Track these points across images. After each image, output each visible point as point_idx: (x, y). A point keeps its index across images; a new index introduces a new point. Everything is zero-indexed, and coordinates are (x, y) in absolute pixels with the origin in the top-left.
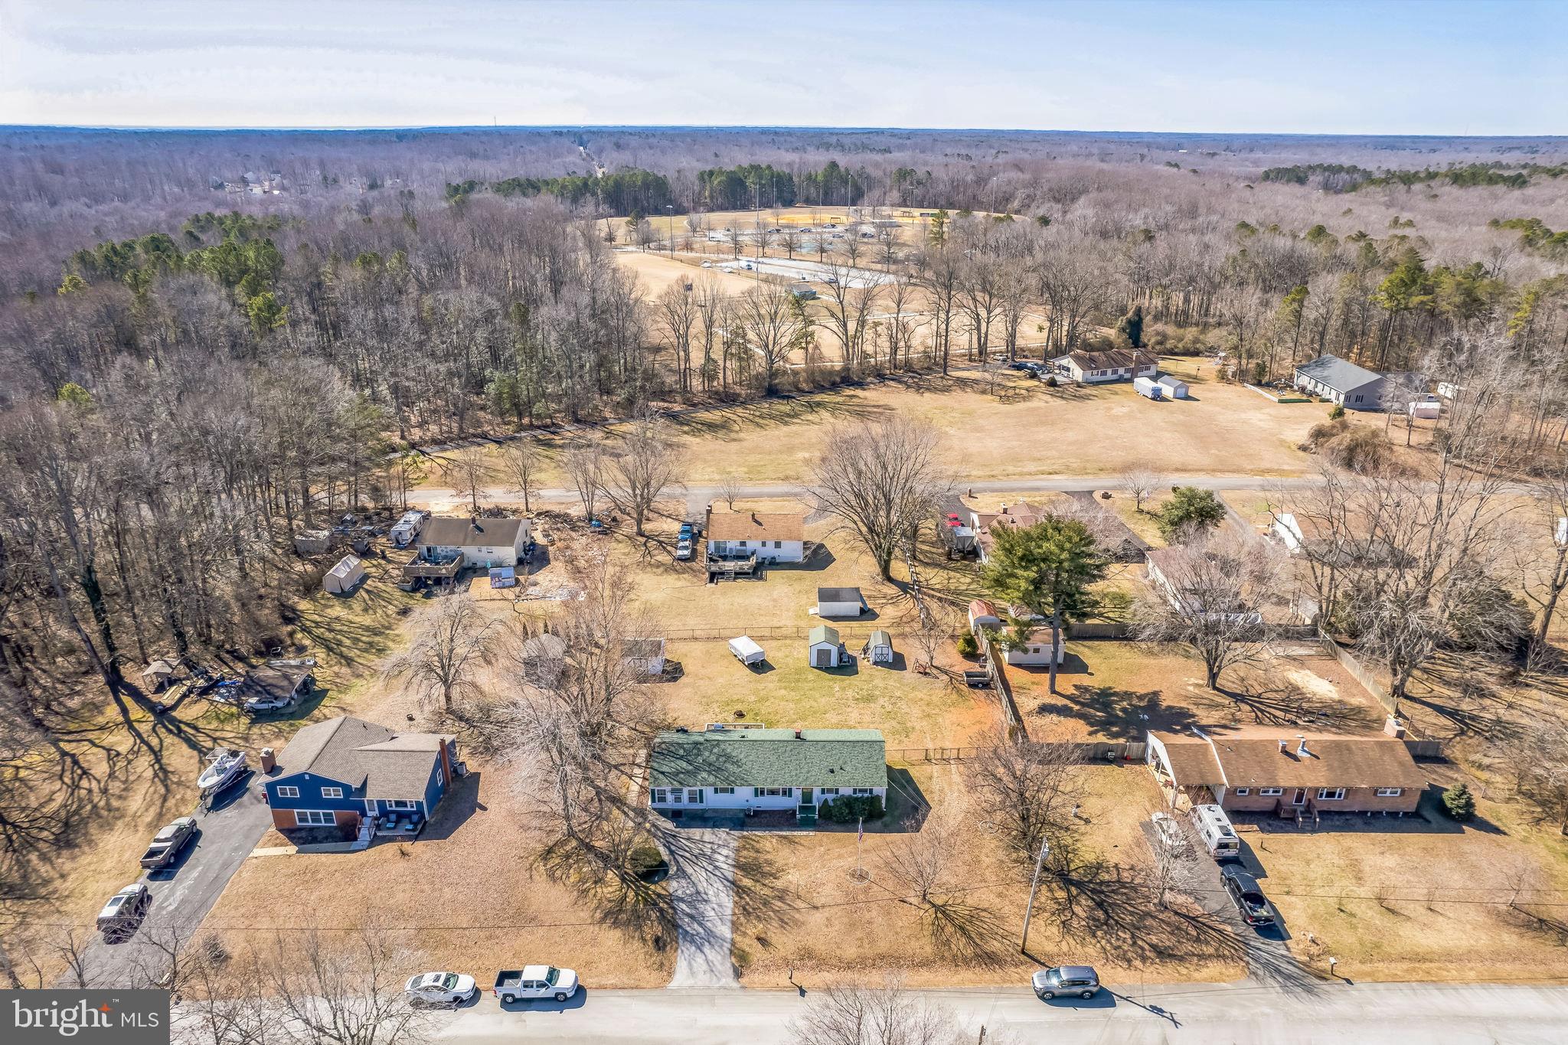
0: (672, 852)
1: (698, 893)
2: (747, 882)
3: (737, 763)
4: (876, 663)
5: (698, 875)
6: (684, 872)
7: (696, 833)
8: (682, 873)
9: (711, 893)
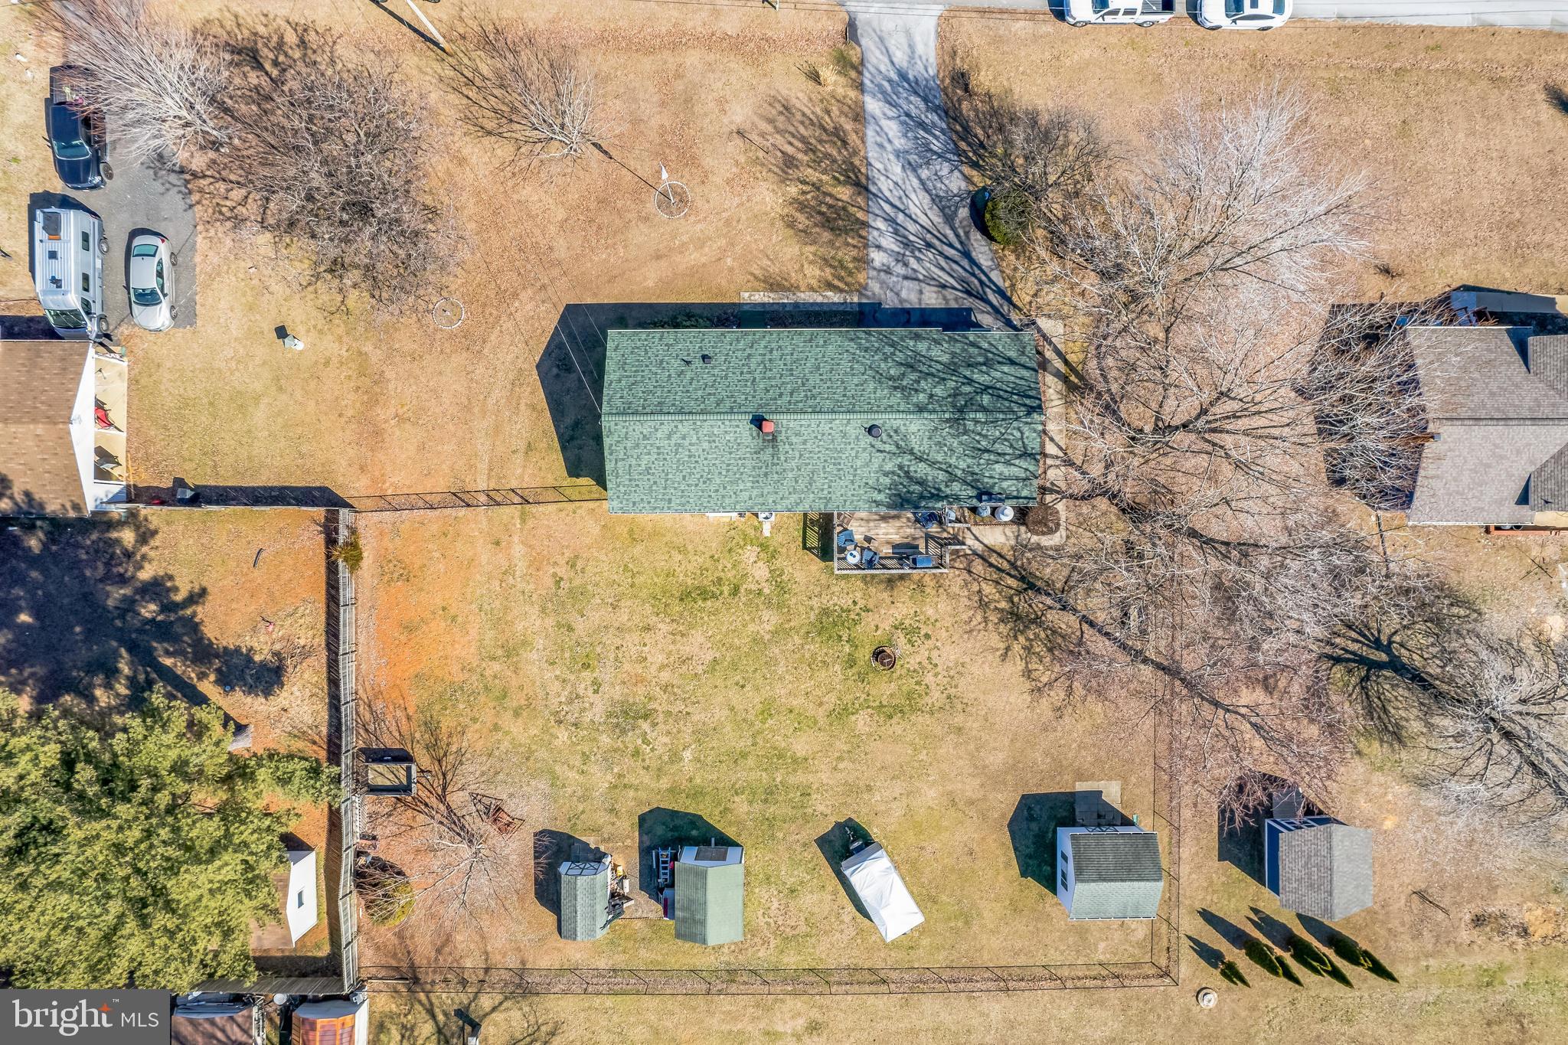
0: (967, 254)
1: (914, 170)
2: (844, 193)
3: (880, 377)
4: (598, 857)
5: (919, 204)
6: (942, 210)
7: (932, 299)
8: (944, 205)
9: (898, 169)
